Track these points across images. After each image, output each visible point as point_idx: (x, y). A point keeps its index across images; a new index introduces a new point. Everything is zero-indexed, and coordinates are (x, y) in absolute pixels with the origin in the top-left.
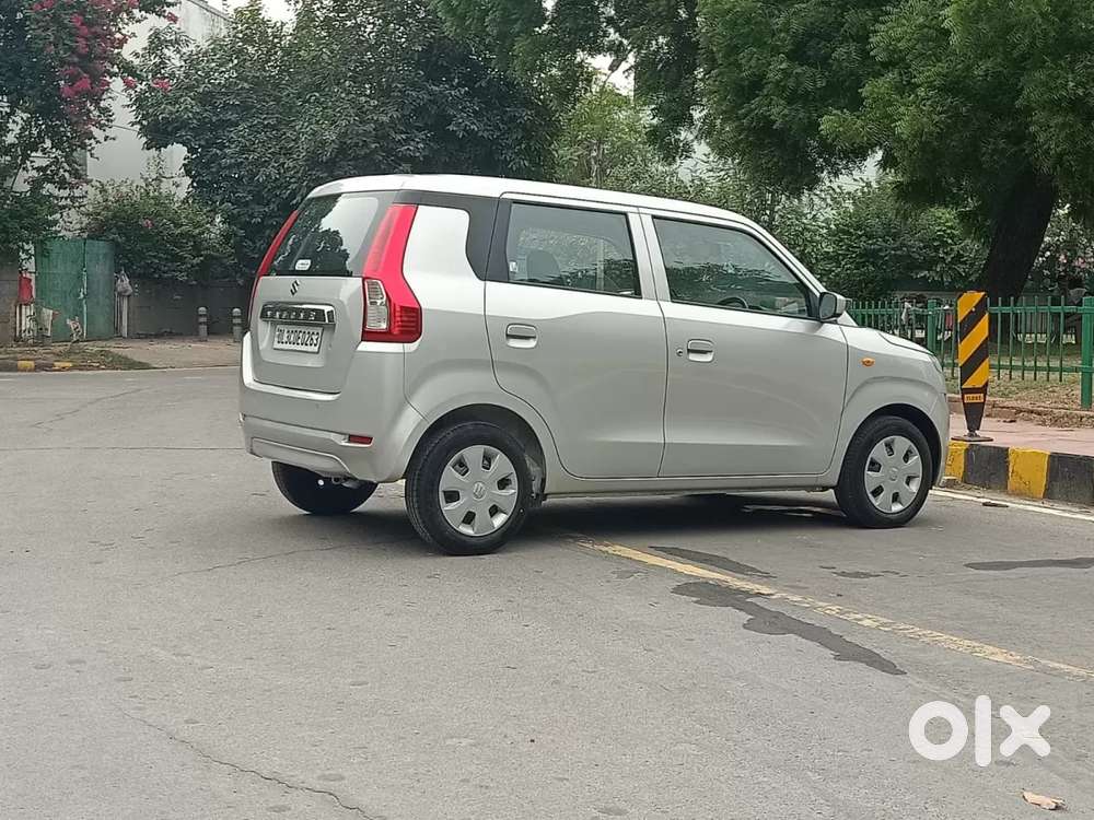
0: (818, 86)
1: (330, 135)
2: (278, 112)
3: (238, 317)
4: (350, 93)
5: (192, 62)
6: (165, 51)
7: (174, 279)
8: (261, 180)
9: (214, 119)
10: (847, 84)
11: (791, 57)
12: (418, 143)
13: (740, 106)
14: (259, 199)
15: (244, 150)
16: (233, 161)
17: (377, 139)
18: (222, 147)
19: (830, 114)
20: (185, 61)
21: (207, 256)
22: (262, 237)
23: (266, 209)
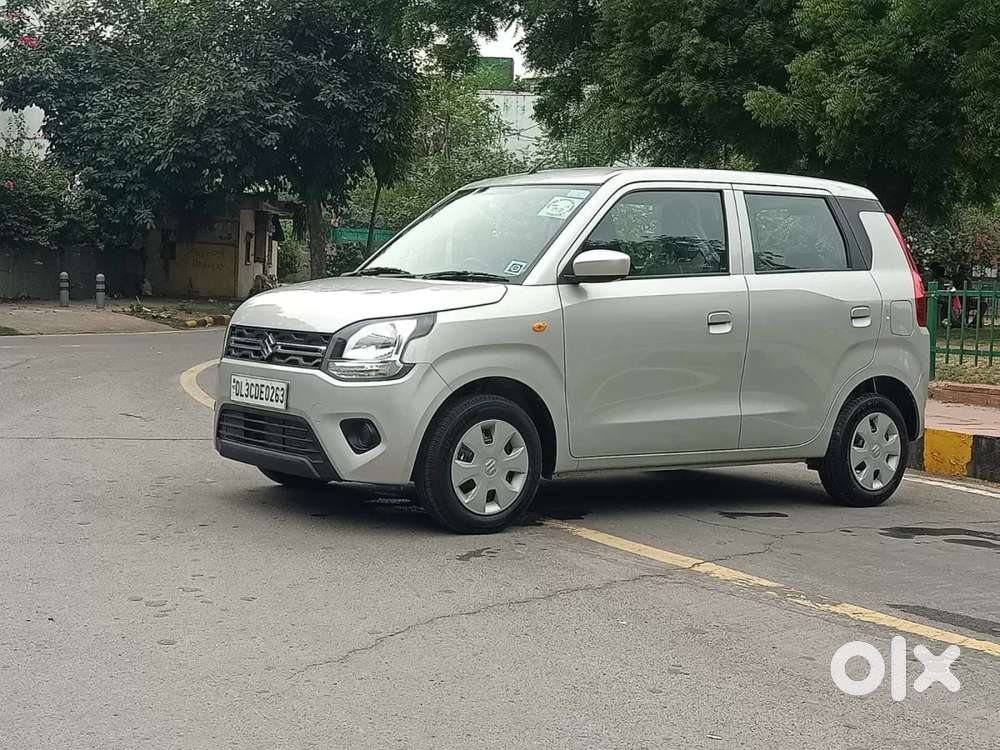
0: (729, 63)
1: (199, 101)
2: (141, 78)
3: (102, 283)
4: (219, 58)
5: (52, 22)
6: (25, 11)
7: (36, 243)
8: (124, 145)
9: (75, 82)
10: (758, 62)
11: (702, 31)
12: (287, 111)
13: (645, 81)
14: (121, 164)
15: (108, 115)
16: (95, 125)
17: (246, 106)
18: (84, 110)
19: (755, 89)
20: (45, 23)
21: (68, 220)
22: (123, 203)
23: (130, 175)
